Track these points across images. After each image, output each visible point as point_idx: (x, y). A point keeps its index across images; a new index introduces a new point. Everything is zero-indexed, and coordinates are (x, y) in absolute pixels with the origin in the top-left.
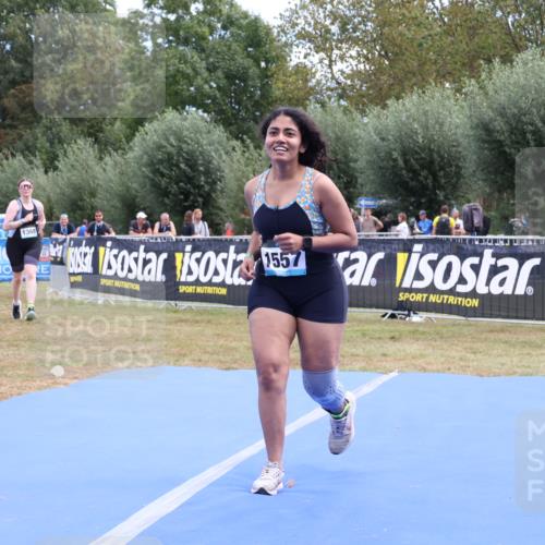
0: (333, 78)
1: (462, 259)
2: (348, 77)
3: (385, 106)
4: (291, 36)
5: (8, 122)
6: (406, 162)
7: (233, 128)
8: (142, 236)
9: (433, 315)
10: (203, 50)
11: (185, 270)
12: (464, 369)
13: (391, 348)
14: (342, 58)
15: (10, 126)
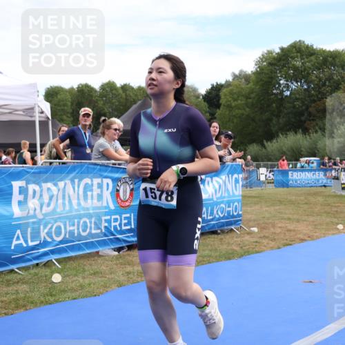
15: (313, 120)
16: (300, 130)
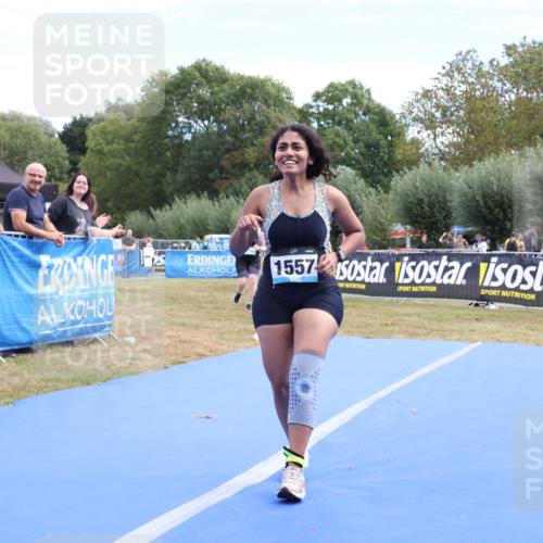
0: (436, 146)
1: (524, 267)
2: (447, 146)
3: (471, 166)
4: (409, 120)
5: (224, 175)
6: (485, 202)
7: (369, 179)
9: (504, 305)
10: (351, 129)
11: (338, 272)
12: (527, 341)
13: (477, 326)
14: (442, 134)
15: (225, 178)
16: (206, 194)
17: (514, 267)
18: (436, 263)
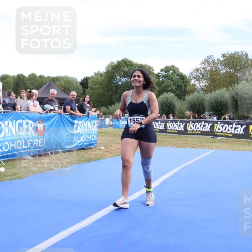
3: (212, 93)
8: (159, 119)
9: (222, 138)
12: (230, 149)
13: (213, 144)
17: (225, 126)
18: (200, 124)
